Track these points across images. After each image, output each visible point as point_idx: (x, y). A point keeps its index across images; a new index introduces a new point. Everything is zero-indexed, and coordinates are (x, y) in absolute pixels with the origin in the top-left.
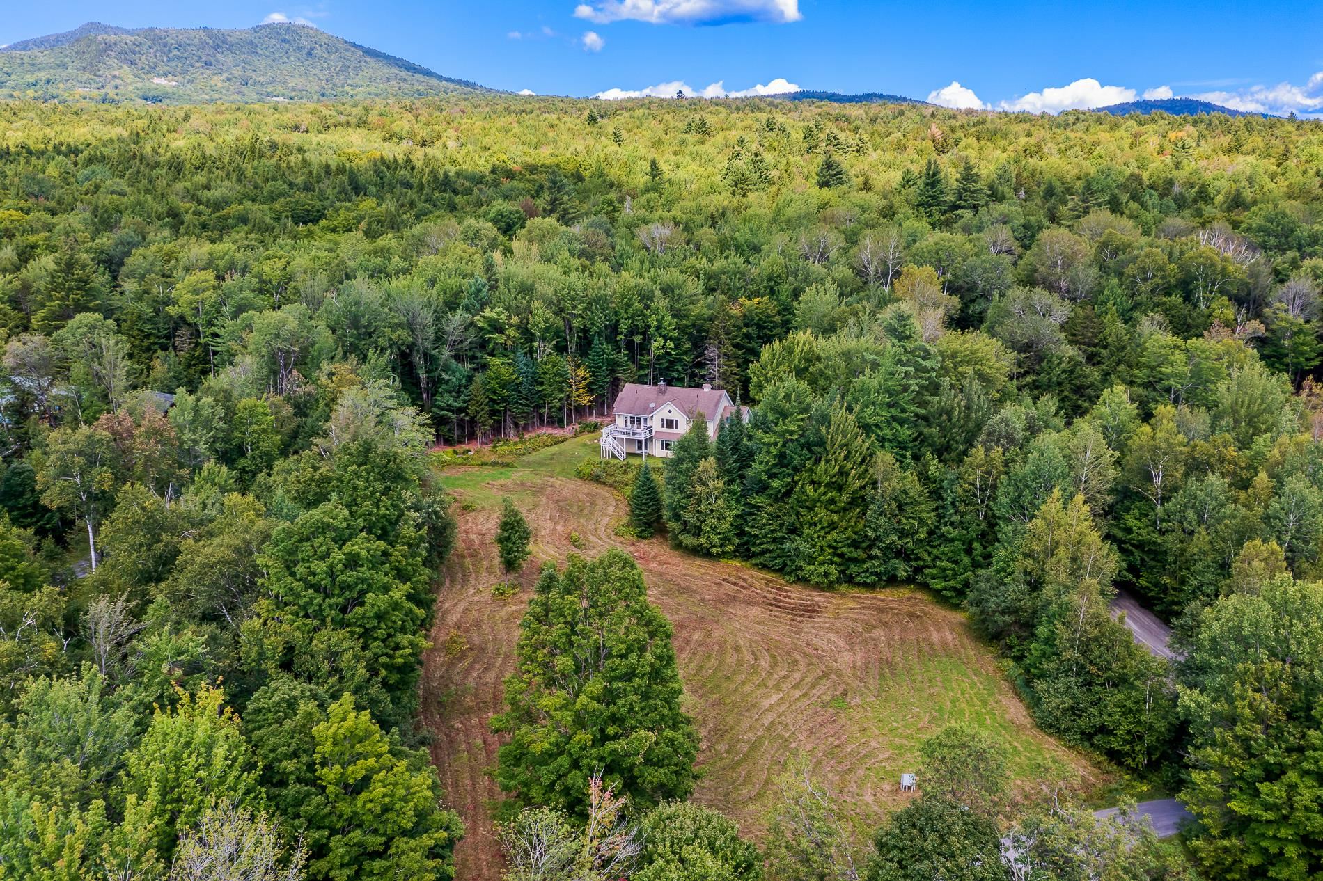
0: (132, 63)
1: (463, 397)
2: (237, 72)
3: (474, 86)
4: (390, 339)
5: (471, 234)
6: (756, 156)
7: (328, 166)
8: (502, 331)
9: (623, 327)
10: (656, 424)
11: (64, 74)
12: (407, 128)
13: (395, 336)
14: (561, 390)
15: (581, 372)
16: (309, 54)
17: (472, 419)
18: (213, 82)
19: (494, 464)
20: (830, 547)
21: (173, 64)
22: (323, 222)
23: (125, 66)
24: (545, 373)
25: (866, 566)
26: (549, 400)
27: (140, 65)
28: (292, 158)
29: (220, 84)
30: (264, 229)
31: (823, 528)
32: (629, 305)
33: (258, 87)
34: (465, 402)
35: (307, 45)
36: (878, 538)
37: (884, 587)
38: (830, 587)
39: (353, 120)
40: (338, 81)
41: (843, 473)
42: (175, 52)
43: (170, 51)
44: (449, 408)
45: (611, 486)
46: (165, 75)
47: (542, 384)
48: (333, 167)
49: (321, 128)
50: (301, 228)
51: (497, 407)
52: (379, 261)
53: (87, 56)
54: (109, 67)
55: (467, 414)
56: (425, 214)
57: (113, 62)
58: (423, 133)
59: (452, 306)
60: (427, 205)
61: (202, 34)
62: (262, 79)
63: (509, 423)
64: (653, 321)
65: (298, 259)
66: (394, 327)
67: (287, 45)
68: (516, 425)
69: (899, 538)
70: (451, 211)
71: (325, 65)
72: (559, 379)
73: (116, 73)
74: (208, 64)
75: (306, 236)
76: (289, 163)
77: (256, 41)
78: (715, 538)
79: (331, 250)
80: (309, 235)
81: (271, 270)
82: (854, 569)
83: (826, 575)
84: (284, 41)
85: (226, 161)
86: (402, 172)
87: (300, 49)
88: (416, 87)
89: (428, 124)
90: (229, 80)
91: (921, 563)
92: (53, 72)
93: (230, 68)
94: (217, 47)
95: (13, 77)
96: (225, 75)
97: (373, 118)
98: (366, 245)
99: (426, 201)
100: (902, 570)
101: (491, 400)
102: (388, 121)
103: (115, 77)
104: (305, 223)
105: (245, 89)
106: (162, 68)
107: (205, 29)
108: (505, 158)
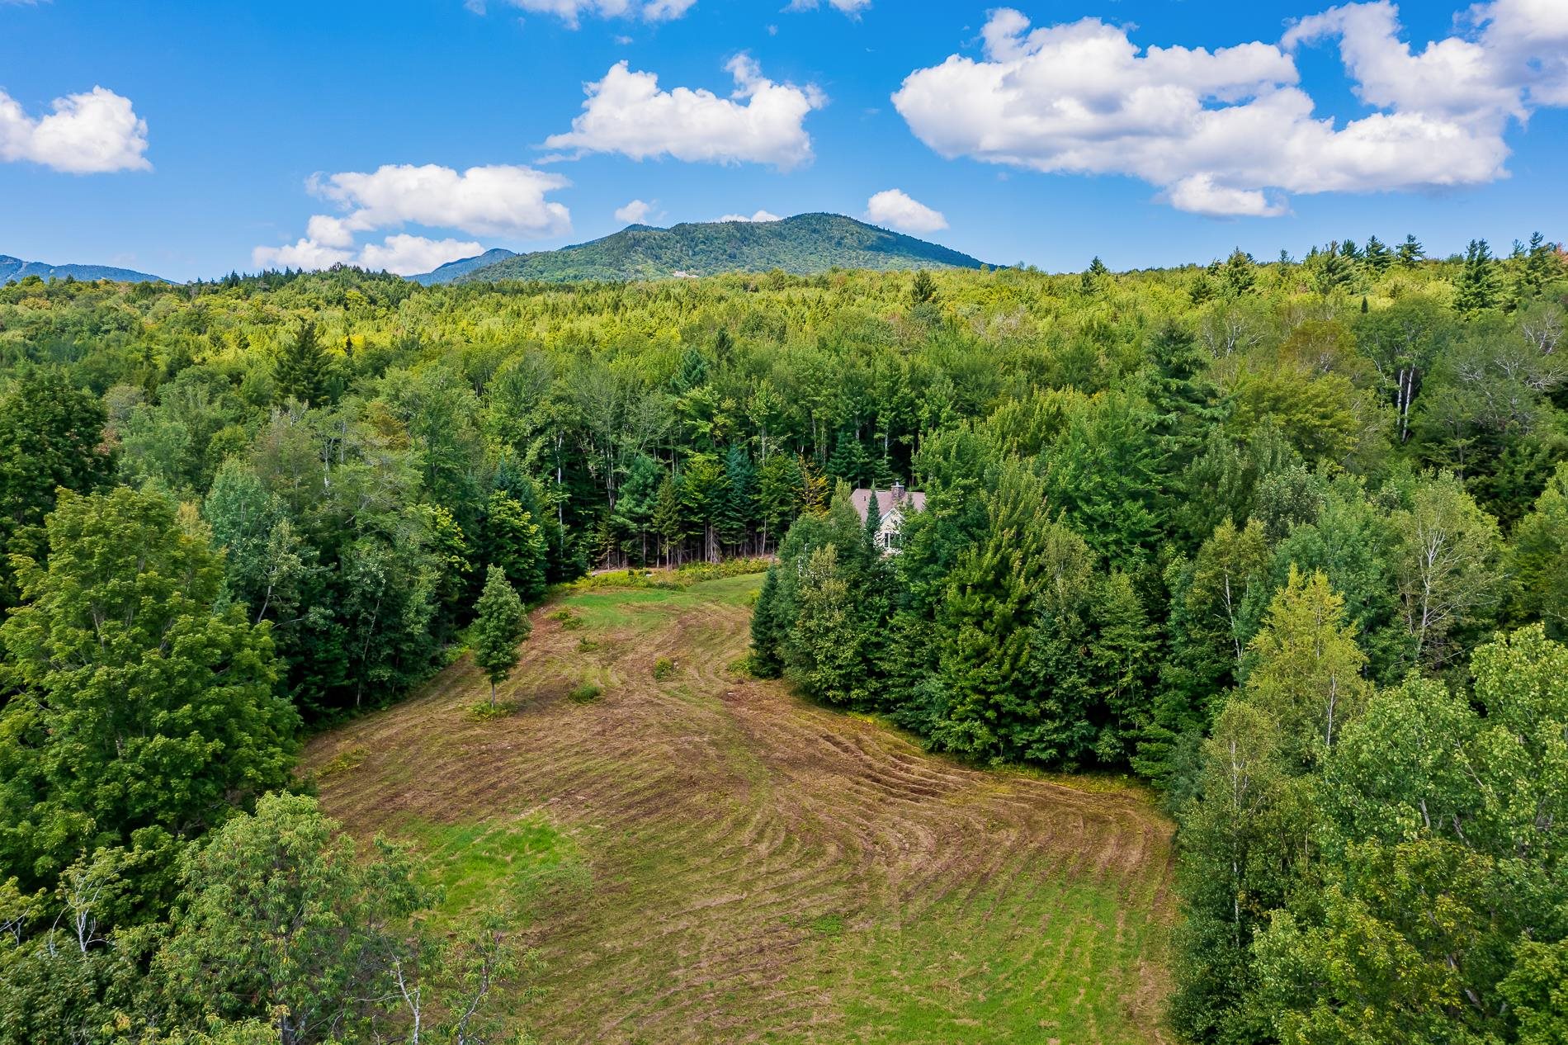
0: (658, 258)
1: (648, 501)
8: (709, 418)
9: (883, 421)
11: (591, 270)
14: (785, 502)
16: (839, 244)
17: (658, 530)
20: (975, 689)
21: (698, 258)
23: (650, 262)
24: (766, 478)
25: (1039, 730)
26: (766, 513)
27: (664, 260)
31: (967, 659)
32: (893, 391)
34: (650, 508)
35: (837, 234)
36: (1050, 681)
37: (1077, 772)
38: (981, 760)
41: (1003, 568)
42: (701, 246)
43: (696, 245)
44: (630, 514)
46: (688, 268)
47: (759, 492)
51: (694, 519)
53: (616, 252)
54: (634, 262)
55: (652, 525)
57: (639, 257)
61: (731, 227)
63: (710, 542)
67: (815, 236)
68: (722, 546)
69: (1092, 684)
71: (854, 254)
73: (639, 267)
74: (732, 257)
77: (785, 233)
78: (833, 675)
82: (1020, 737)
83: (969, 737)
87: (830, 239)
91: (1132, 733)
92: (581, 268)
94: (744, 240)
95: (545, 274)
100: (1106, 745)
101: (684, 507)
103: (637, 271)
106: (686, 262)
107: (735, 222)
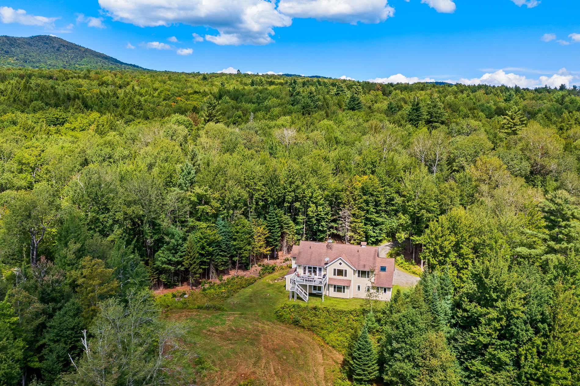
1: (179, 253)
2: (23, 56)
3: (138, 67)
4: (126, 214)
5: (171, 133)
6: (311, 93)
7: (69, 95)
8: (207, 203)
9: (289, 197)
10: (330, 272)
12: (111, 79)
13: (129, 211)
14: (249, 244)
15: (261, 229)
16: (58, 50)
17: (187, 270)
18: (9, 61)
19: (208, 308)
22: (67, 125)
24: (237, 232)
26: (241, 251)
28: (48, 91)
29: (12, 62)
30: (27, 129)
33: (32, 63)
34: (181, 257)
35: (57, 46)
39: (81, 75)
40: (72, 63)
44: (169, 262)
45: (309, 329)
48: (72, 95)
49: (64, 78)
50: (52, 128)
51: (205, 260)
52: (108, 150)
55: (183, 265)
56: (130, 121)
58: (119, 82)
59: (169, 183)
60: (131, 116)
61: (4, 38)
62: (34, 60)
63: (212, 269)
64: (308, 193)
65: (49, 148)
66: (129, 204)
67: (47, 45)
68: (217, 270)
70: (146, 119)
71: (66, 55)
72: (248, 236)
74: (7, 52)
75: (56, 133)
76: (46, 93)
77: (31, 43)
79: (73, 142)
80: (58, 132)
81: (29, 156)
84: (46, 43)
85: (9, 92)
86: (112, 99)
87: (54, 47)
88: (110, 66)
89: (121, 78)
90: (17, 60)
93: (18, 54)
94: (11, 45)
96: (15, 58)
97: (92, 74)
98: (98, 139)
99: (130, 114)
101: (200, 254)
102: (100, 76)
104: (55, 125)
105: (25, 64)
107: (6, 36)
108: (169, 93)
